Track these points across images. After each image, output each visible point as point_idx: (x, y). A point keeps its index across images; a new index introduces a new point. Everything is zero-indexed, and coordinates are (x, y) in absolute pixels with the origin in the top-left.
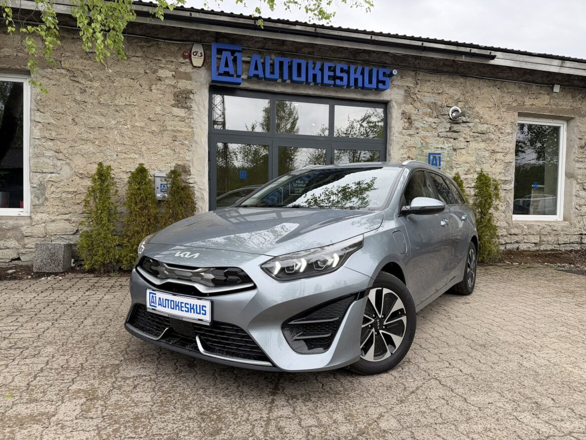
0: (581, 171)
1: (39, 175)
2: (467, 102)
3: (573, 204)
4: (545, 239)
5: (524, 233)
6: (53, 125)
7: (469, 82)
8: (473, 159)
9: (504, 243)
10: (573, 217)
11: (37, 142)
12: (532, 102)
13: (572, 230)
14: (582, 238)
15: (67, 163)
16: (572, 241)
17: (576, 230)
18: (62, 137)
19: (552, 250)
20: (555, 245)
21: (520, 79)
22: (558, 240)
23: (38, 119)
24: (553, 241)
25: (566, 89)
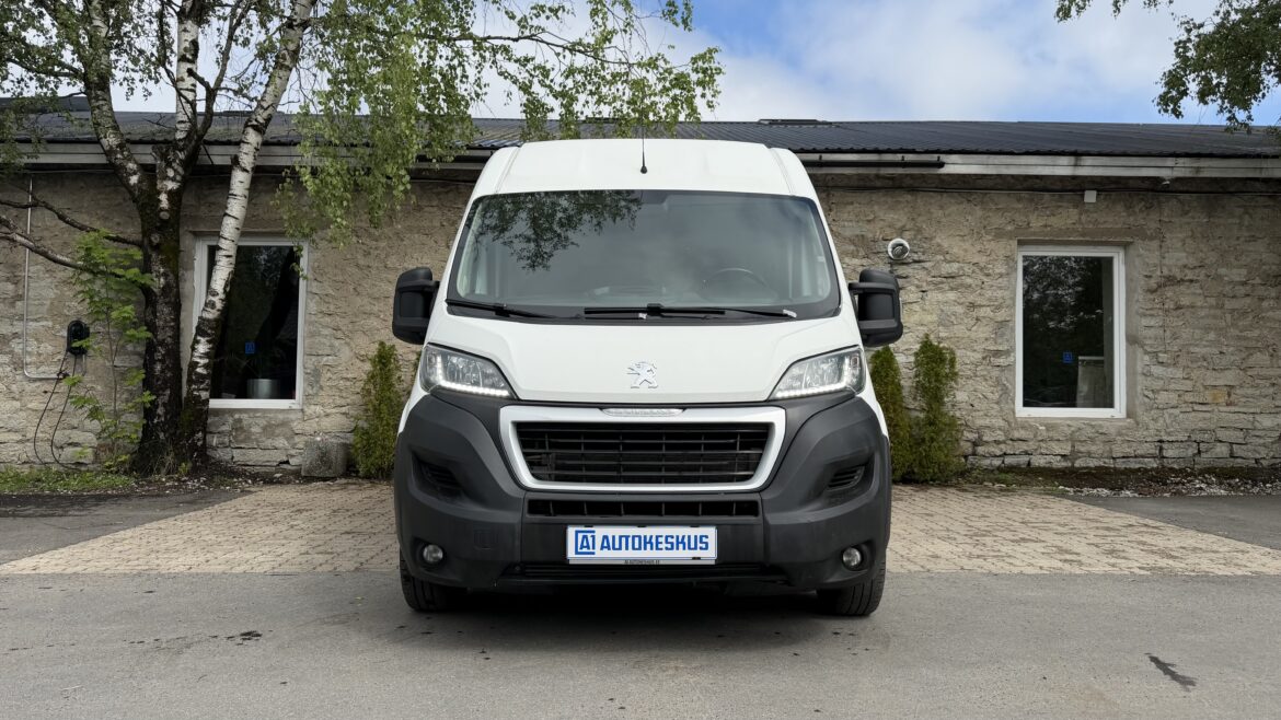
0: (1151, 333)
1: (314, 359)
2: (919, 231)
3: (1139, 388)
4: (1082, 449)
5: (1040, 438)
6: (333, 297)
7: (921, 200)
8: (934, 318)
9: (998, 453)
10: (1140, 411)
11: (313, 318)
12: (1044, 222)
13: (1139, 434)
14: (1161, 449)
15: (348, 344)
16: (1139, 452)
17: (1151, 435)
18: (342, 310)
19: (1096, 468)
20: (1107, 460)
21: (1019, 187)
22: (1111, 451)
23: (314, 290)
24: (1100, 452)
25: (1113, 197)
